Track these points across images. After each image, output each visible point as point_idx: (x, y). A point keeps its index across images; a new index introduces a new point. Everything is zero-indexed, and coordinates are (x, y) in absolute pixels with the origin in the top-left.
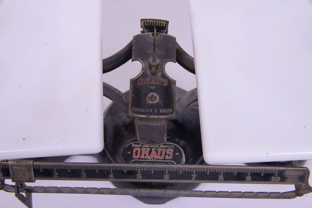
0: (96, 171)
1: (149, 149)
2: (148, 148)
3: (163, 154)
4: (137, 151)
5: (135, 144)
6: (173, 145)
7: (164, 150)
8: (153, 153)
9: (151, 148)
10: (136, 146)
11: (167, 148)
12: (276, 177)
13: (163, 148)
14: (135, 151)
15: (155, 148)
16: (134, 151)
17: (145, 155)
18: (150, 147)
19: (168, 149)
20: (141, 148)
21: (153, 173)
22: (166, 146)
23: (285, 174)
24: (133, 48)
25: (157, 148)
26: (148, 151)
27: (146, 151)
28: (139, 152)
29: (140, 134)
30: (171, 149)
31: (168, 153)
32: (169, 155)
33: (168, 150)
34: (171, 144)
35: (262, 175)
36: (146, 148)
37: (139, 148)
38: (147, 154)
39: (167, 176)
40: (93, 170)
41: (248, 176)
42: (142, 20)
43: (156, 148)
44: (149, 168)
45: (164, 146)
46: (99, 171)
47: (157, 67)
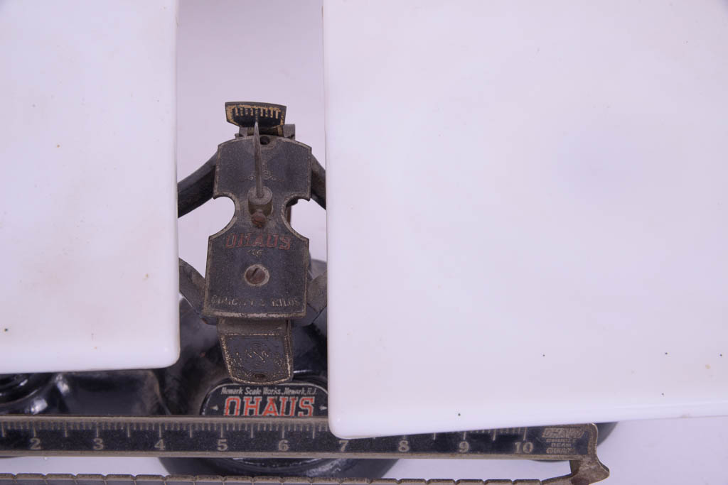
0: (125, 434)
1: (260, 399)
2: (258, 395)
3: (291, 408)
4: (233, 404)
5: (229, 387)
6: (313, 388)
7: (293, 400)
8: (270, 407)
9: (265, 397)
10: (231, 391)
11: (300, 396)
12: (523, 443)
13: (292, 395)
14: (229, 404)
15: (273, 395)
16: (227, 403)
17: (251, 412)
18: (261, 394)
19: (303, 398)
20: (242, 396)
21: (252, 436)
22: (298, 392)
23: (543, 436)
24: (218, 170)
25: (279, 396)
26: (259, 403)
27: (253, 402)
28: (238, 407)
29: (232, 357)
30: (311, 398)
31: (303, 406)
32: (306, 412)
33: (303, 400)
34: (310, 387)
35: (494, 439)
36: (253, 396)
37: (238, 398)
38: (256, 412)
39: (284, 443)
40: (119, 431)
41: (462, 440)
42: (227, 105)
43: (276, 395)
44: (243, 426)
45: (293, 392)
46: (133, 433)
47: (267, 209)
